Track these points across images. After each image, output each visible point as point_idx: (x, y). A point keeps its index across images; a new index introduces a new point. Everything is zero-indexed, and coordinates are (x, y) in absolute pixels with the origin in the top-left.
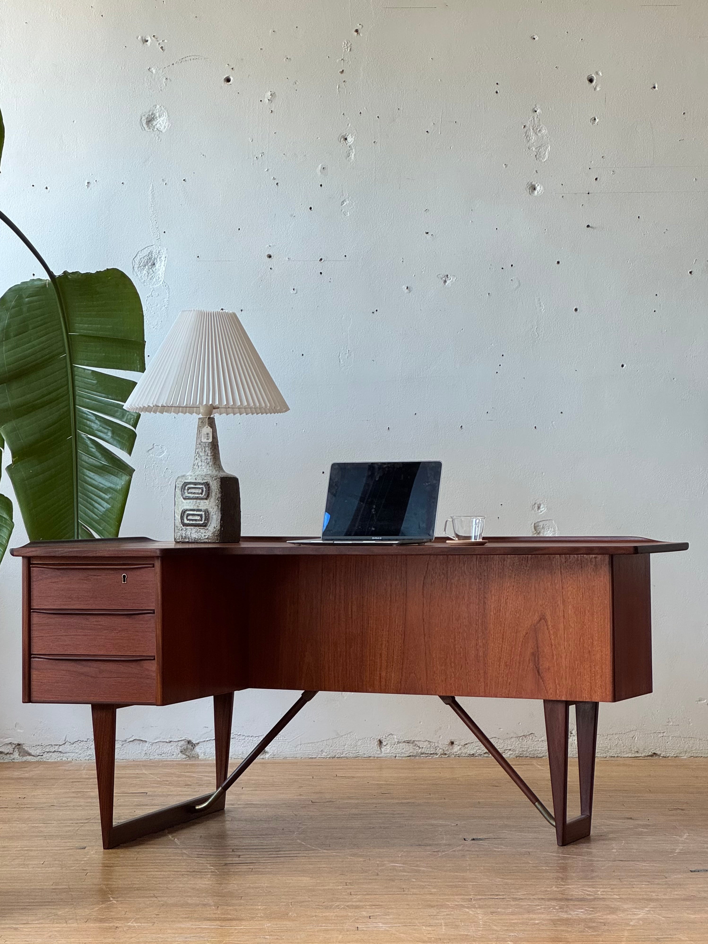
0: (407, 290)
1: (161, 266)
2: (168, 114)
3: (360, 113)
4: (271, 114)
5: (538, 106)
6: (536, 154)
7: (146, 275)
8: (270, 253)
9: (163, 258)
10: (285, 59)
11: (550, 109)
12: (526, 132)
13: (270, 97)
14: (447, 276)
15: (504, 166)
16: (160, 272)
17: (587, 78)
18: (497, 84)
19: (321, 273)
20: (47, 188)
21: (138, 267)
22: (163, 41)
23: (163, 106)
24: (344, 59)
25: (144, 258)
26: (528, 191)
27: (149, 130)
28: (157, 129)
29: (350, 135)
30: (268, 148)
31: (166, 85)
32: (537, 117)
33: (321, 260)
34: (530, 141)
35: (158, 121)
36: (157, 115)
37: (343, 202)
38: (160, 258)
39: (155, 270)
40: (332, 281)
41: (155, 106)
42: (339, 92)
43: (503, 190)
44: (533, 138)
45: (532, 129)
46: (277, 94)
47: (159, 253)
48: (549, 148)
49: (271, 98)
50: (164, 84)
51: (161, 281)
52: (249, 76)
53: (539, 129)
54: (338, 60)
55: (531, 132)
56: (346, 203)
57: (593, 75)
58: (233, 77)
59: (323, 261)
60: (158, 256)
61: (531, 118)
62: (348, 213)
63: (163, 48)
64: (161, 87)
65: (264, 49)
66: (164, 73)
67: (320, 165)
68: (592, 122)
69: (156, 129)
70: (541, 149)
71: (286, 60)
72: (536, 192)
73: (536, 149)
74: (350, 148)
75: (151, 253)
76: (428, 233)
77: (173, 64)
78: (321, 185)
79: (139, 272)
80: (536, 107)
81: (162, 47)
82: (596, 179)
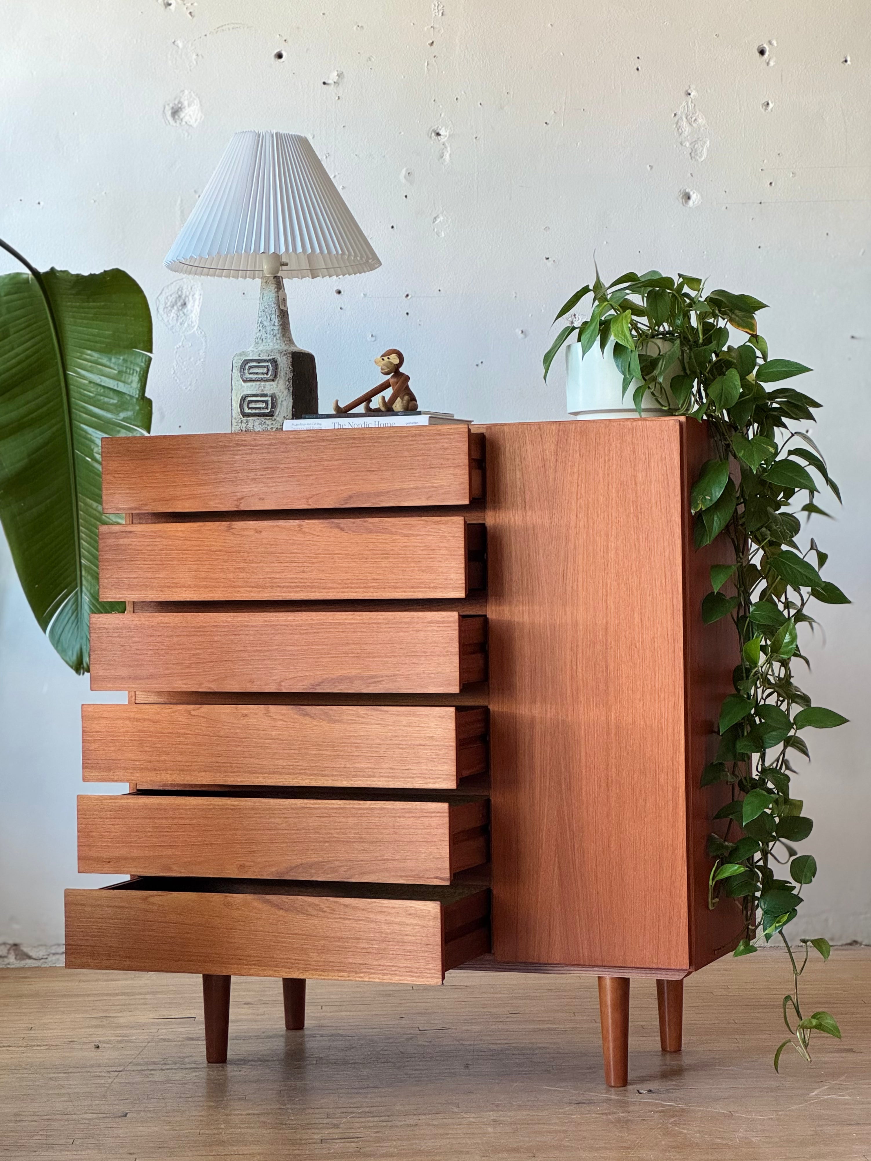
0: (522, 336)
1: (194, 306)
2: (200, 102)
3: (457, 99)
4: (339, 101)
5: (693, 87)
6: (690, 151)
7: (175, 319)
8: (340, 288)
9: (197, 296)
10: (355, 27)
11: (709, 91)
12: (677, 123)
13: (336, 79)
14: (575, 315)
15: (649, 168)
16: (193, 315)
17: (758, 49)
18: (638, 58)
19: (407, 314)
20: (39, 203)
21: (164, 309)
22: (192, 4)
23: (194, 92)
24: (435, 26)
25: (171, 295)
26: (681, 200)
27: (174, 124)
28: (186, 123)
29: (443, 129)
30: (334, 146)
31: (197, 63)
32: (692, 102)
33: (407, 296)
34: (683, 134)
35: (186, 111)
36: (186, 103)
37: (435, 218)
38: (193, 295)
39: (187, 311)
40: (422, 323)
41: (183, 91)
42: (428, 70)
43: (647, 199)
44: (687, 129)
45: (684, 119)
46: (345, 73)
47: (191, 288)
48: (708, 143)
49: (338, 80)
50: (195, 63)
51: (194, 326)
52: (308, 50)
53: (694, 118)
54: (426, 28)
55: (684, 123)
56: (438, 220)
57: (765, 45)
58: (286, 51)
59: (410, 297)
60: (190, 293)
61: (684, 104)
62: (443, 233)
63: (193, 14)
64: (190, 66)
65: (327, 14)
66: (193, 47)
67: (405, 169)
68: (764, 107)
69: (184, 123)
70: (696, 146)
71: (357, 29)
72: (691, 202)
73: (690, 144)
74: (443, 147)
75: (180, 289)
76: (548, 259)
77: (206, 35)
78: (406, 196)
79: (166, 315)
80: (690, 88)
81: (190, 13)
82: (771, 184)
